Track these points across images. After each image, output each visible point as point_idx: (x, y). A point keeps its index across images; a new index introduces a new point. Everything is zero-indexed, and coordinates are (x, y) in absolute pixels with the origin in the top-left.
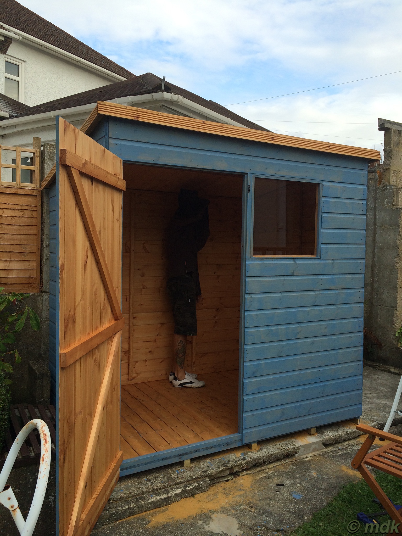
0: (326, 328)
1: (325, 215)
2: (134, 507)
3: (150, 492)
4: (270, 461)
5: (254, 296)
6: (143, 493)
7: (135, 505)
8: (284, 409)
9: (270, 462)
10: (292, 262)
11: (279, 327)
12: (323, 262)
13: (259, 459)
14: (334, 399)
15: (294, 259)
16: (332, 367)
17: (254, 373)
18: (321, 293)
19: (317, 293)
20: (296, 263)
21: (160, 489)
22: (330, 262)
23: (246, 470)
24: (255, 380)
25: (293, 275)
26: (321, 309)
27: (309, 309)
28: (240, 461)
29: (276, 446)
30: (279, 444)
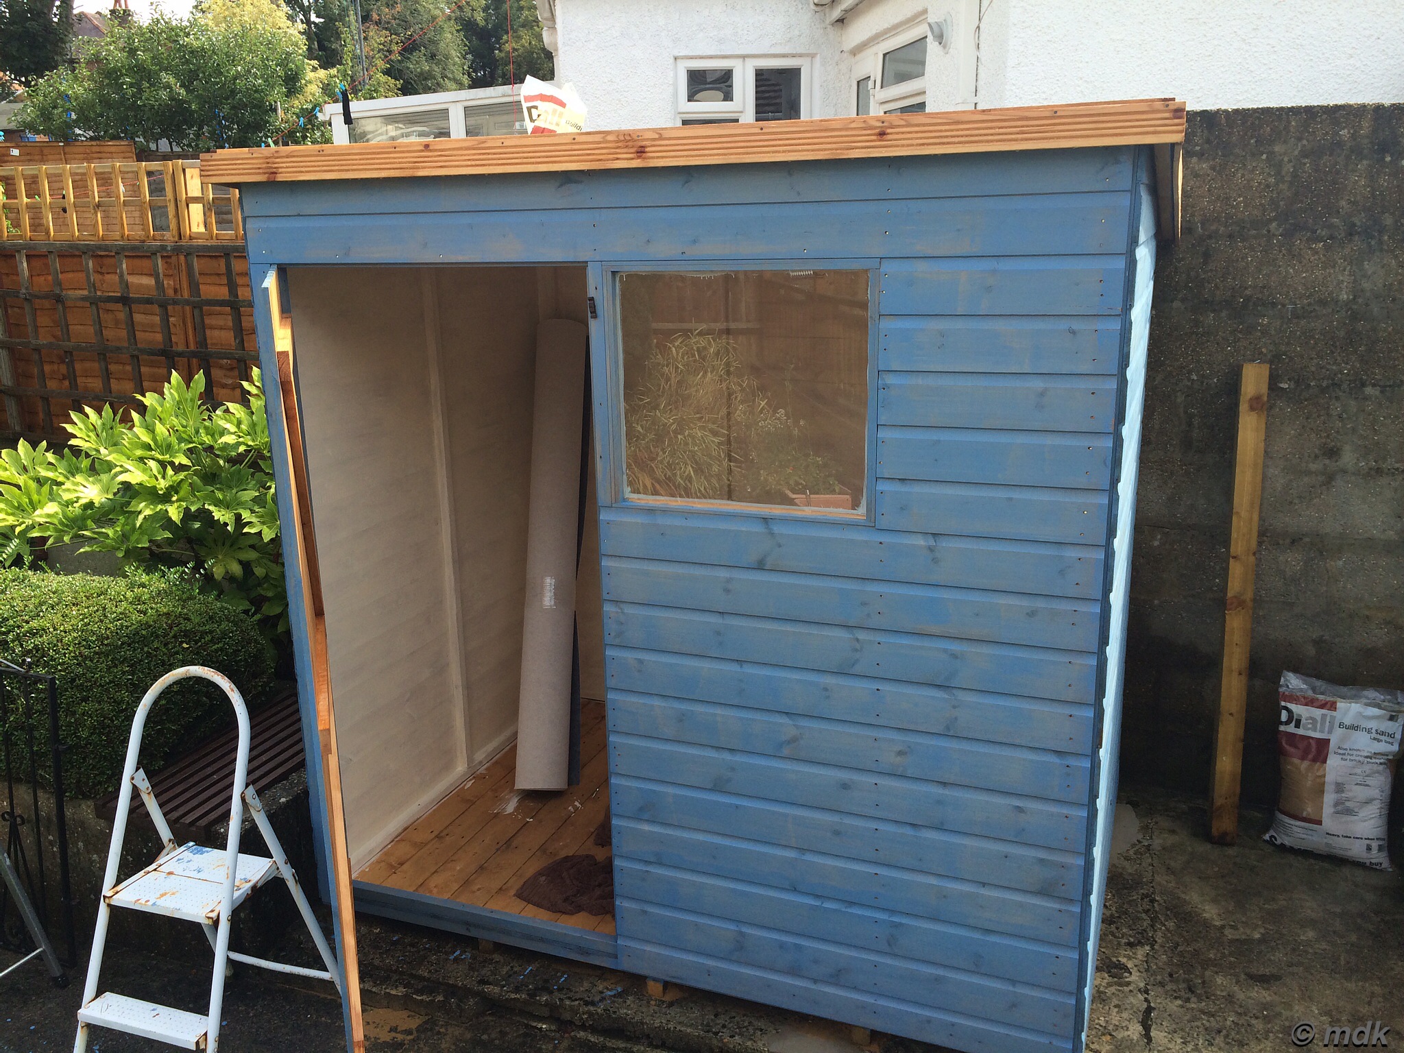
0: (900, 753)
1: (890, 380)
5: (629, 610)
8: (742, 934)
10: (758, 528)
11: (719, 711)
12: (887, 539)
14: (938, 979)
15: (765, 520)
16: (933, 881)
17: (641, 809)
18: (879, 639)
19: (862, 635)
20: (772, 534)
22: (920, 541)
24: (646, 827)
25: (760, 566)
26: (878, 690)
27: (829, 680)
28: (577, 1002)
29: (716, 1016)
30: (734, 1014)
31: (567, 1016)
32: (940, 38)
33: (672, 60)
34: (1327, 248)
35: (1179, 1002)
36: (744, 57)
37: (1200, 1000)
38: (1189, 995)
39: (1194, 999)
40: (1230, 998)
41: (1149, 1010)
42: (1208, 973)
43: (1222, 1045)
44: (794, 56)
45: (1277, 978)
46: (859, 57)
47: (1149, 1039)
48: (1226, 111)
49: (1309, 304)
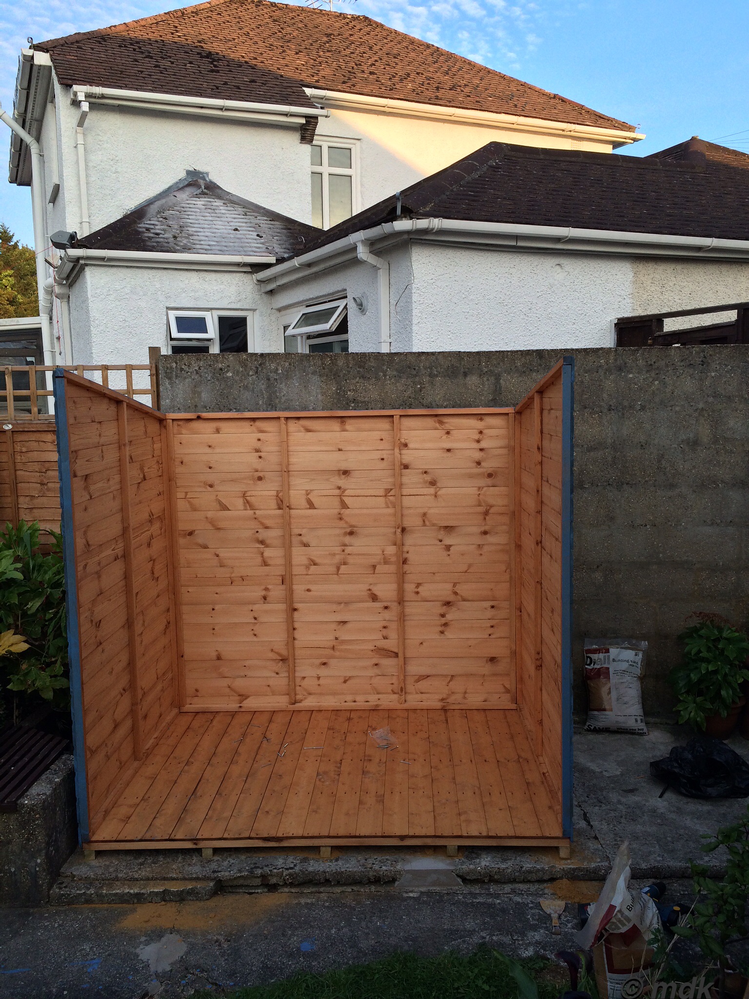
2: (92, 894)
3: (126, 880)
4: (339, 882)
6: (117, 879)
7: (92, 892)
9: (339, 884)
13: (316, 874)
21: (141, 879)
23: (292, 885)
28: (281, 870)
29: (366, 860)
30: (375, 857)
31: (273, 881)
32: (361, 306)
33: (165, 309)
34: (600, 417)
35: (597, 808)
36: (212, 309)
37: (607, 805)
38: (601, 804)
39: (603, 805)
40: (619, 802)
41: (585, 814)
42: (604, 793)
43: (626, 822)
44: (242, 310)
45: (637, 790)
46: (283, 313)
47: (592, 826)
48: (547, 350)
49: (594, 445)
